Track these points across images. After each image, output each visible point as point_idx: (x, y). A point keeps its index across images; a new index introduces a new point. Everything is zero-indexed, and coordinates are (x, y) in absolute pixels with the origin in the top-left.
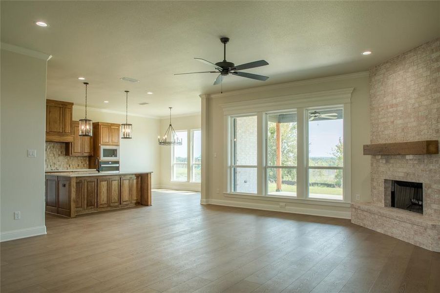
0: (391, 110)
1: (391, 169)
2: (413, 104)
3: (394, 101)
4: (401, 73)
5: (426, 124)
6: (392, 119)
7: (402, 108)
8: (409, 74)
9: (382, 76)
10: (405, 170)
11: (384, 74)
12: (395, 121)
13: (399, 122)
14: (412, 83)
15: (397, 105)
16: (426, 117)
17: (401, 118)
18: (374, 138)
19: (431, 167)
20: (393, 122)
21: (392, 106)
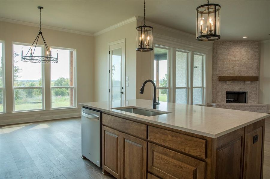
0: (232, 62)
1: (231, 87)
2: (245, 62)
3: (234, 59)
4: (239, 48)
5: (251, 70)
6: (233, 66)
7: (239, 63)
8: (243, 50)
9: (227, 46)
10: (239, 87)
11: (228, 46)
12: (234, 68)
13: (237, 68)
14: (245, 54)
15: (236, 61)
16: (251, 68)
17: (238, 66)
18: (220, 73)
19: (252, 86)
20: (233, 67)
21: (233, 61)
